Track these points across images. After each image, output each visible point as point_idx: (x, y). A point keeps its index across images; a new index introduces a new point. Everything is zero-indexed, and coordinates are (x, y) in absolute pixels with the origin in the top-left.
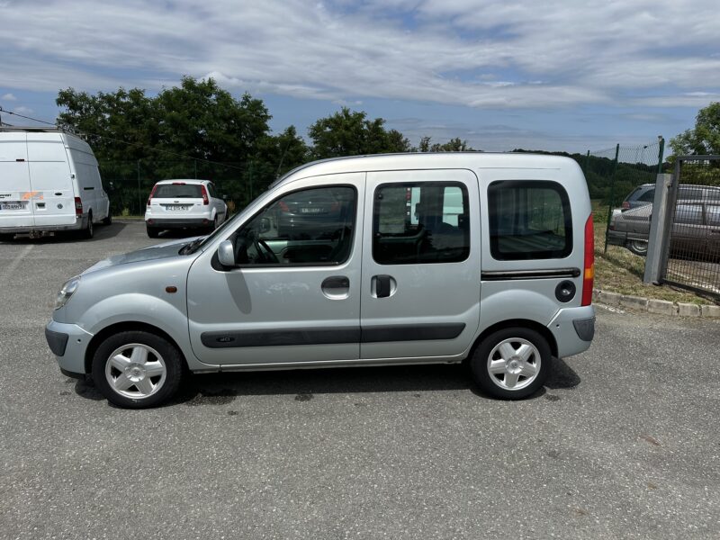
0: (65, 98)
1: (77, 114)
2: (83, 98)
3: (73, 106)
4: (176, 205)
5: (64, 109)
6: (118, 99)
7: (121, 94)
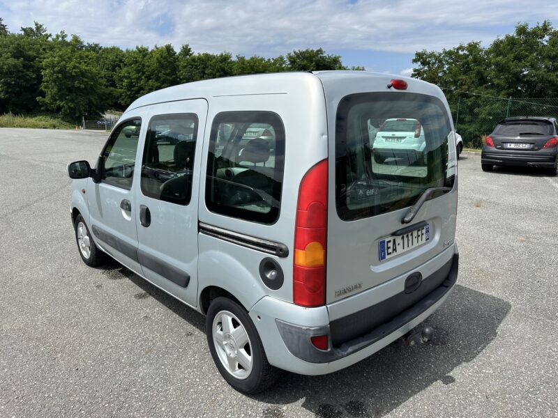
0: (420, 57)
1: (426, 68)
2: (432, 55)
3: (424, 63)
4: (393, 138)
5: (418, 66)
6: (458, 52)
7: (461, 48)
